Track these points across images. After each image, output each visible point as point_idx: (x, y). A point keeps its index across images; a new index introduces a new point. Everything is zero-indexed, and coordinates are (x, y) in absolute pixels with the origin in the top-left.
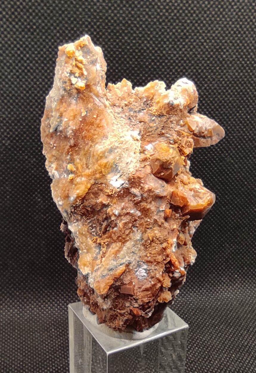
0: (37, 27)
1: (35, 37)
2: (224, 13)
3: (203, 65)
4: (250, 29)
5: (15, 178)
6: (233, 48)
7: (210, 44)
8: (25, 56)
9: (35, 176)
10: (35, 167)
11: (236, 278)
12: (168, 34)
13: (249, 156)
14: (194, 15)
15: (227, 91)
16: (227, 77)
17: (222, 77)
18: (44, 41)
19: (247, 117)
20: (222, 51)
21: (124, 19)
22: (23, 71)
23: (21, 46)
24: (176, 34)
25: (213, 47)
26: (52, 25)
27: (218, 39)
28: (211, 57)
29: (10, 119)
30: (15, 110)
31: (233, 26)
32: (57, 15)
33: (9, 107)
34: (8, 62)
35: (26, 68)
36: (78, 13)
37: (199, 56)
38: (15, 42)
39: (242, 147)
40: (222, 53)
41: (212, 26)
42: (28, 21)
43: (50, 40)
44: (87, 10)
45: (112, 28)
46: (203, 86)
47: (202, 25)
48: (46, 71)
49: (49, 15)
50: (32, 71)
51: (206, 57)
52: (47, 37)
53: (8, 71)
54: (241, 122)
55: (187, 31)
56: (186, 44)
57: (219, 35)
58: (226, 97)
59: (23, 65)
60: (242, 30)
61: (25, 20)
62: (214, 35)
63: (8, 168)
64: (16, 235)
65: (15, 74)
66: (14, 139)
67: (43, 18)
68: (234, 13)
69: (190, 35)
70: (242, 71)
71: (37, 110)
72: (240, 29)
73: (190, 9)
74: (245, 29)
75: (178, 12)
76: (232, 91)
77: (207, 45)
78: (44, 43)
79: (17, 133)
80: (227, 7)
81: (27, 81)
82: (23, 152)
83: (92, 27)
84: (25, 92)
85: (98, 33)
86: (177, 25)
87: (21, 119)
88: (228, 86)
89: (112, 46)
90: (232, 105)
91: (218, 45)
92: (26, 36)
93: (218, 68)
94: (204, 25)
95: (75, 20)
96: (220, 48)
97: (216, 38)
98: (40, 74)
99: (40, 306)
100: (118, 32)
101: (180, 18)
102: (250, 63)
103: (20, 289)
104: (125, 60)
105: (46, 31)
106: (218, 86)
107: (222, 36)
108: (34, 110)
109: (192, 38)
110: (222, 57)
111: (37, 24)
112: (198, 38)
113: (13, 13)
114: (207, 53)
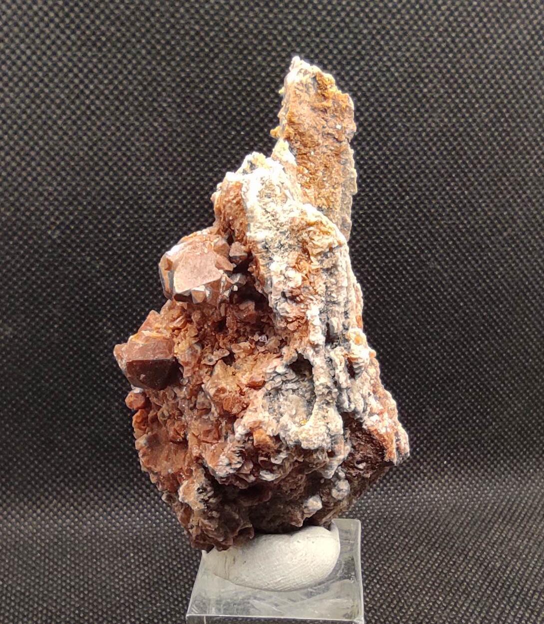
0: (108, 39)
1: (105, 56)
2: (425, 18)
3: (389, 105)
4: (469, 45)
5: (68, 294)
6: (440, 76)
7: (401, 70)
8: (87, 87)
9: (103, 292)
10: (103, 275)
11: (446, 466)
12: (331, 52)
13: (467, 259)
14: (375, 21)
15: (430, 149)
16: (429, 126)
17: (421, 126)
18: (120, 62)
19: (463, 193)
20: (422, 80)
21: (256, 27)
22: (84, 113)
23: (81, 71)
24: (345, 52)
25: (406, 75)
26: (134, 35)
27: (416, 61)
28: (404, 91)
29: (60, 194)
30: (69, 178)
31: (440, 39)
32: (143, 19)
33: (59, 174)
34: (58, 97)
35: (88, 108)
36: (178, 15)
37: (382, 90)
38: (70, 64)
39: (454, 243)
40: (422, 85)
41: (405, 38)
42: (93, 28)
43: (130, 62)
44: (193, 11)
45: (236, 41)
46: (390, 139)
47: (387, 37)
48: (122, 113)
49: (128, 18)
50: (98, 112)
51: (395, 91)
52: (124, 57)
53: (58, 112)
54: (454, 202)
55: (364, 48)
56: (361, 69)
57: (416, 55)
58: (429, 158)
59: (83, 103)
60: (456, 46)
61: (88, 27)
62: (408, 54)
63: (57, 277)
64: (69, 391)
65: (69, 118)
66: (68, 227)
67: (118, 23)
68: (442, 18)
69: (368, 54)
70: (455, 116)
71: (107, 178)
72: (452, 46)
73: (367, 10)
74: (461, 45)
75: (348, 15)
76: (438, 149)
77: (397, 70)
78: (120, 66)
79: (71, 218)
80: (430, 8)
81: (89, 129)
82: (83, 250)
83: (202, 39)
84: (86, 149)
85: (212, 50)
86: (346, 37)
87: (79, 194)
88: (431, 140)
89: (235, 73)
90: (439, 172)
91: (415, 71)
92: (89, 54)
93: (414, 110)
94: (392, 38)
95: (173, 27)
96: (418, 76)
97: (411, 59)
98: (113, 118)
99: (110, 514)
100: (245, 48)
101: (351, 25)
102: (469, 102)
103: (75, 484)
104: (258, 95)
105: (124, 46)
106: (415, 140)
107: (421, 56)
108: (102, 179)
109: (371, 59)
110: (421, 91)
111: (108, 34)
112: (380, 60)
113: (67, 15)
114: (396, 85)
